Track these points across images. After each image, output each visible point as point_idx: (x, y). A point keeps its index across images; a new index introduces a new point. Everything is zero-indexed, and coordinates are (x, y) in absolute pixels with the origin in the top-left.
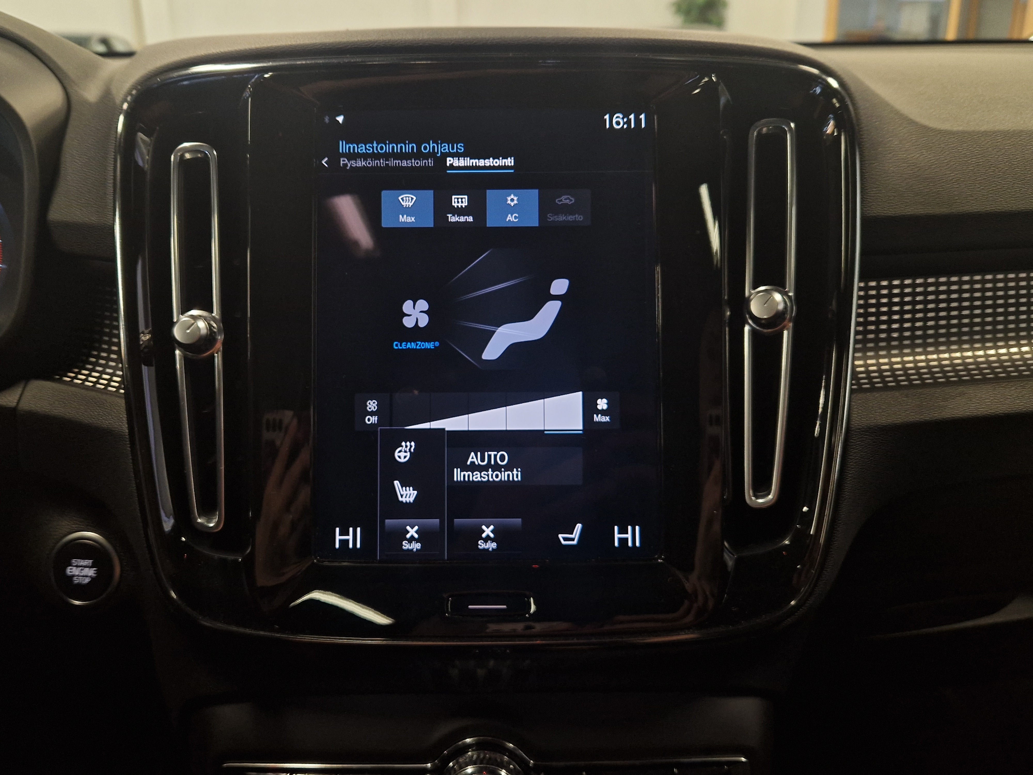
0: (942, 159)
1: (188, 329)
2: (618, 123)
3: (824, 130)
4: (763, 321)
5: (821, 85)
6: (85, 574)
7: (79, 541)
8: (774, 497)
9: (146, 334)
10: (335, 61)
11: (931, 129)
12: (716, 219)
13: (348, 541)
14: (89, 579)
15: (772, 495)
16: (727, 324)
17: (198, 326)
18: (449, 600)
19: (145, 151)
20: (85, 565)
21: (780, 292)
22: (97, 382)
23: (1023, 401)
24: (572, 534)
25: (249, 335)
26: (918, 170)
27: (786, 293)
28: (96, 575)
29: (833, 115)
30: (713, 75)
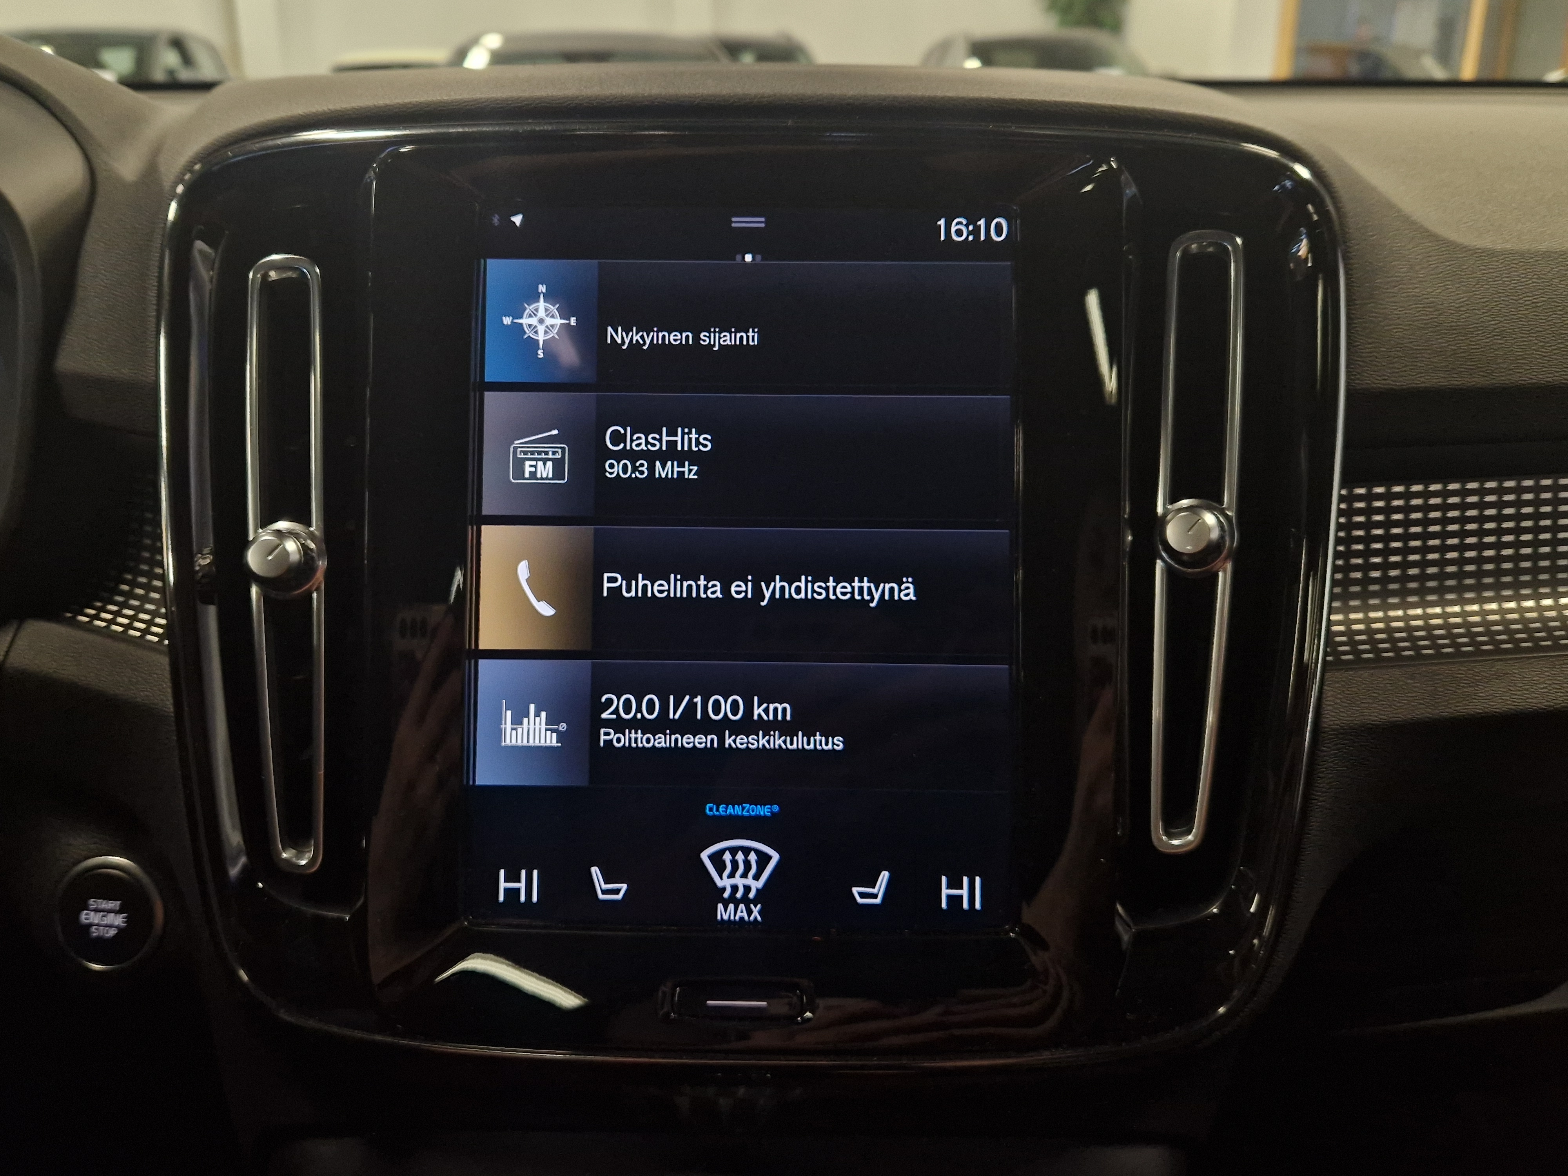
0: (1479, 296)
1: (270, 554)
2: (959, 233)
4: (1185, 558)
6: (109, 923)
7: (102, 870)
8: (1196, 838)
9: (204, 554)
10: (510, 128)
11: (1462, 246)
13: (518, 890)
14: (114, 930)
15: (1193, 836)
16: (1126, 557)
17: (285, 549)
18: (676, 990)
20: (109, 908)
21: (1213, 510)
24: (874, 887)
26: (1440, 314)
27: (1223, 512)
28: (125, 924)
29: (1307, 231)
30: (1113, 159)
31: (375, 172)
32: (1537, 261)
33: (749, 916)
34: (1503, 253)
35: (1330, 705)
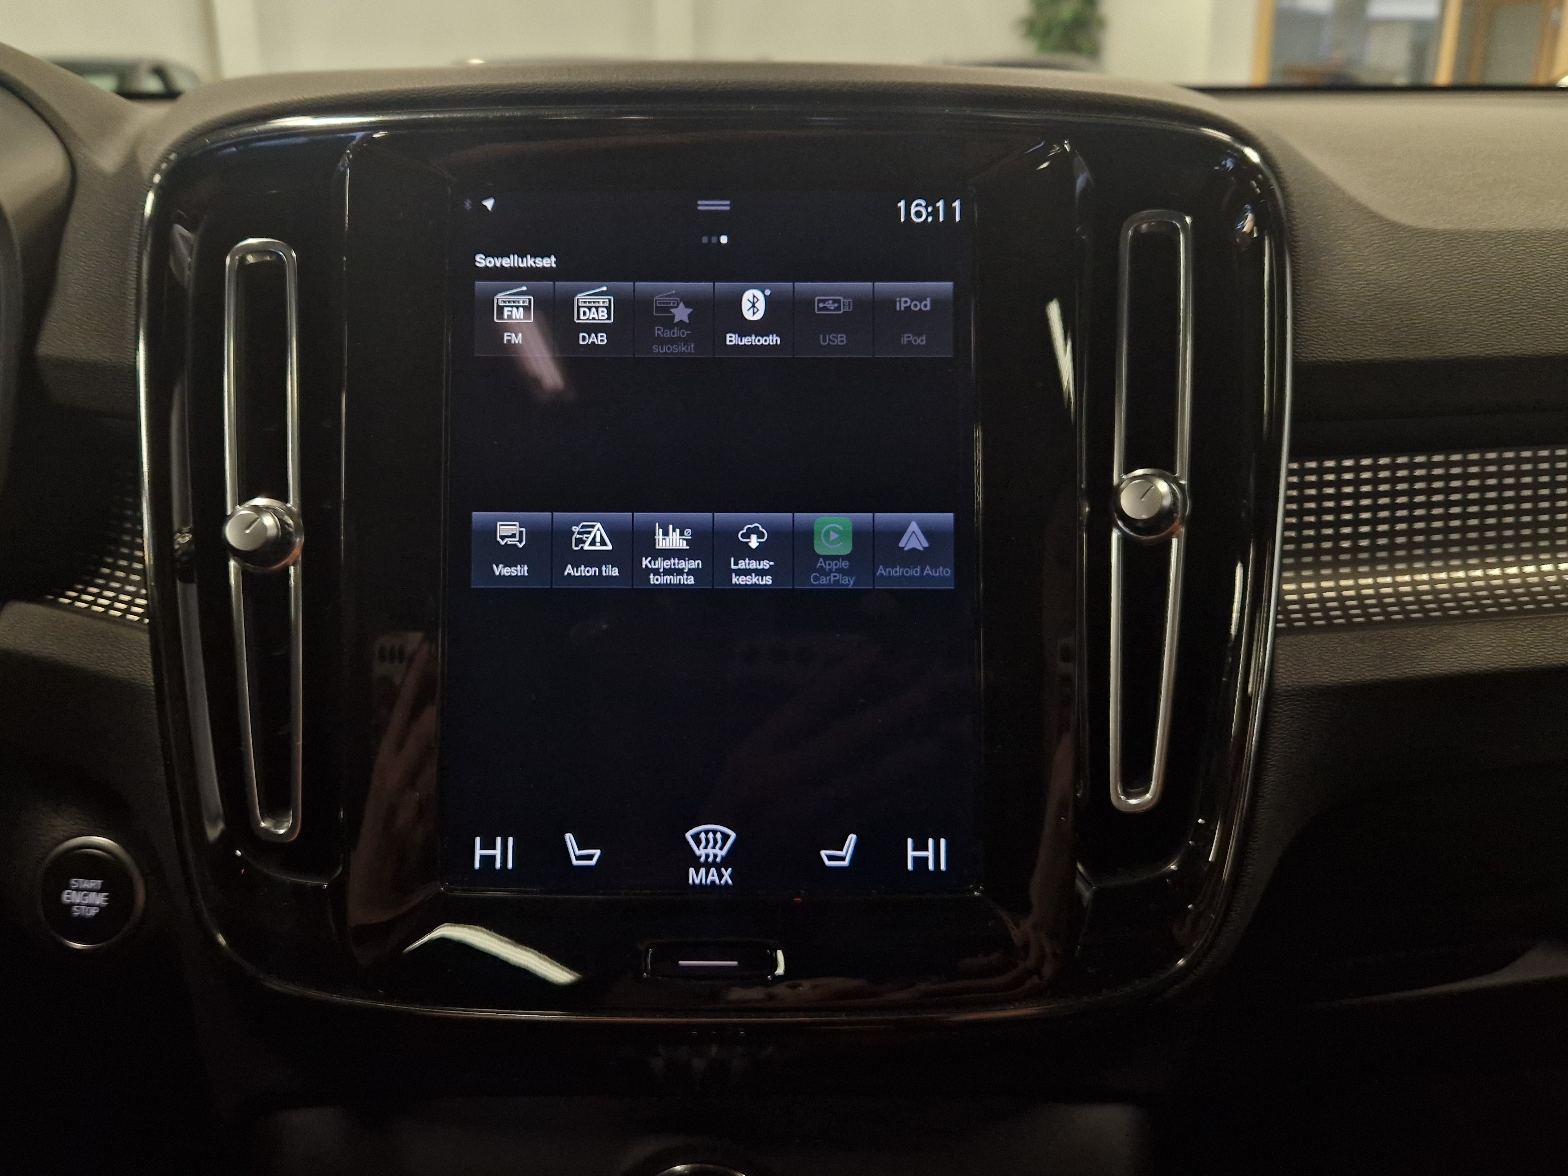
0: (1420, 273)
1: (248, 528)
2: (919, 214)
3: (1240, 225)
4: (1140, 524)
5: (1232, 159)
6: (90, 902)
7: (84, 850)
8: (1154, 796)
9: (183, 533)
10: (480, 114)
11: (1404, 227)
13: (493, 857)
14: (96, 910)
15: (1151, 795)
16: (1084, 528)
17: (263, 524)
18: (648, 953)
19: (184, 251)
20: (90, 887)
21: (1166, 479)
22: (110, 607)
23: (1542, 650)
24: (842, 850)
25: (342, 538)
26: (1383, 291)
27: (1176, 481)
28: (107, 904)
29: (1251, 206)
30: (1066, 142)
31: (348, 158)
32: (1477, 240)
33: (720, 880)
34: (1444, 232)
35: (1281, 668)
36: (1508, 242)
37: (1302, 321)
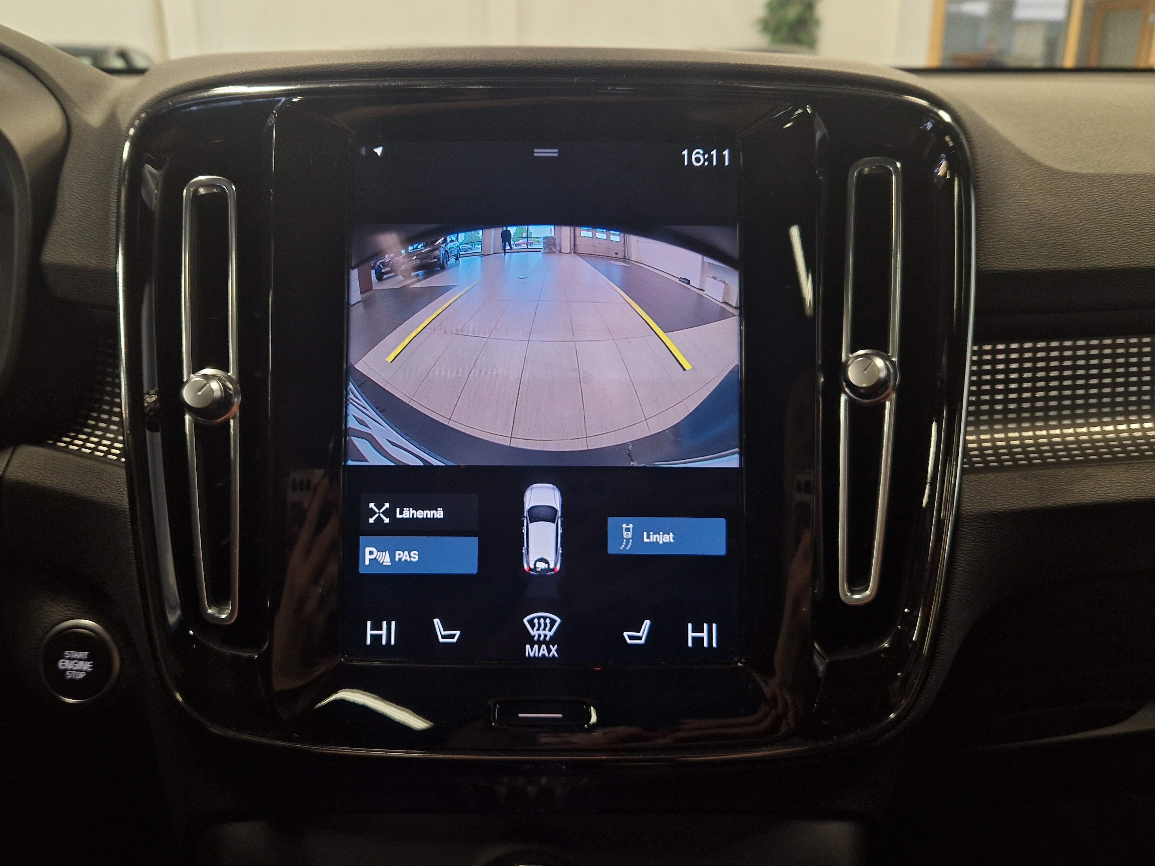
0: (1070, 206)
1: (199, 391)
2: (698, 160)
3: (935, 171)
4: (862, 391)
5: (932, 121)
6: (79, 668)
7: (75, 629)
8: (871, 593)
9: (151, 395)
10: (373, 84)
11: (1057, 171)
12: (810, 272)
13: (381, 636)
14: (83, 674)
15: (870, 591)
16: (820, 393)
17: (211, 388)
18: (496, 707)
19: (152, 185)
20: (80, 657)
21: (882, 357)
22: (95, 449)
24: (639, 632)
25: (269, 398)
26: (1042, 218)
27: (889, 358)
28: (91, 669)
29: (946, 155)
30: (808, 106)
31: (275, 116)
32: (1112, 181)
33: (549, 654)
34: (1087, 175)
35: (966, 498)
36: (1135, 182)
37: (983, 240)
